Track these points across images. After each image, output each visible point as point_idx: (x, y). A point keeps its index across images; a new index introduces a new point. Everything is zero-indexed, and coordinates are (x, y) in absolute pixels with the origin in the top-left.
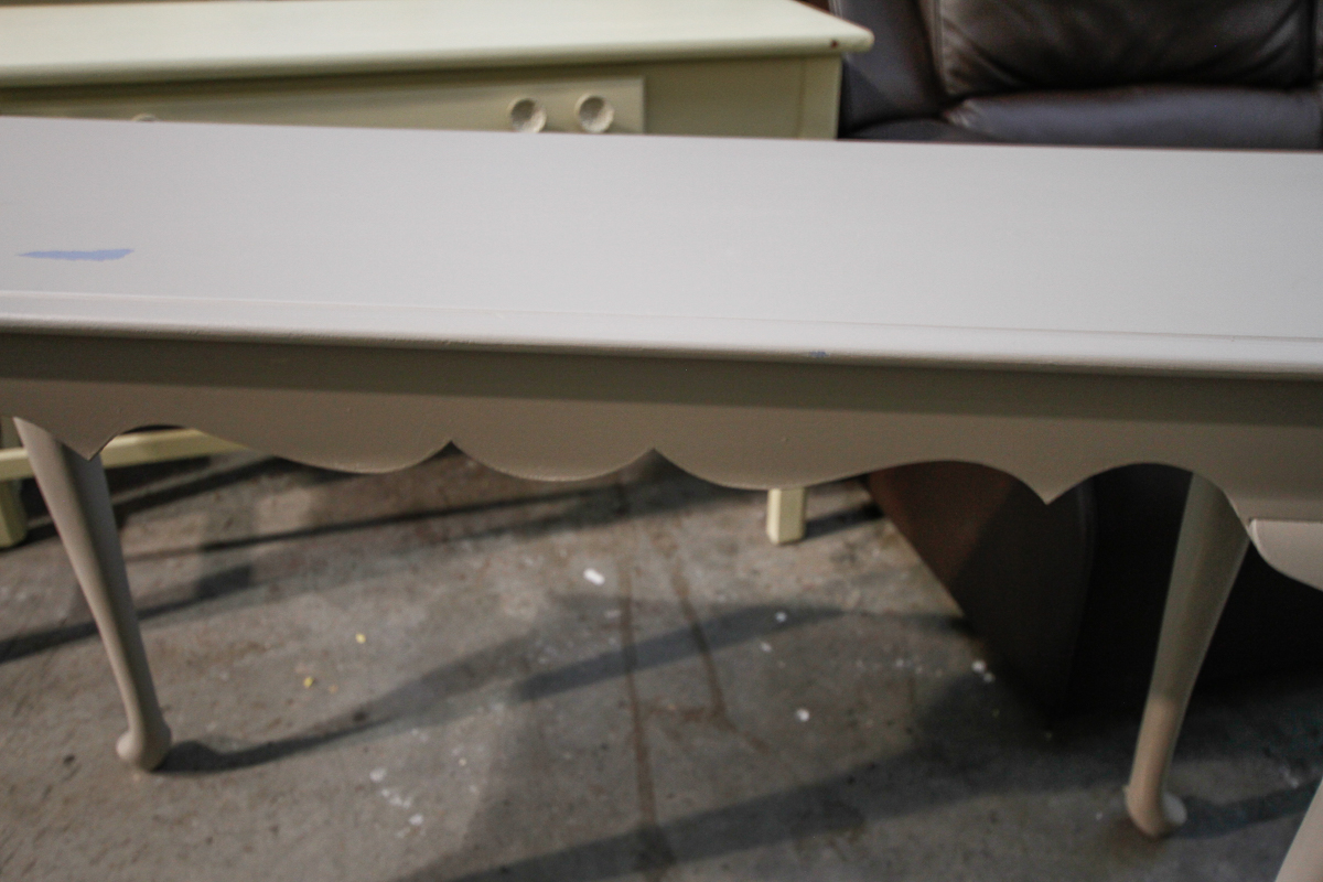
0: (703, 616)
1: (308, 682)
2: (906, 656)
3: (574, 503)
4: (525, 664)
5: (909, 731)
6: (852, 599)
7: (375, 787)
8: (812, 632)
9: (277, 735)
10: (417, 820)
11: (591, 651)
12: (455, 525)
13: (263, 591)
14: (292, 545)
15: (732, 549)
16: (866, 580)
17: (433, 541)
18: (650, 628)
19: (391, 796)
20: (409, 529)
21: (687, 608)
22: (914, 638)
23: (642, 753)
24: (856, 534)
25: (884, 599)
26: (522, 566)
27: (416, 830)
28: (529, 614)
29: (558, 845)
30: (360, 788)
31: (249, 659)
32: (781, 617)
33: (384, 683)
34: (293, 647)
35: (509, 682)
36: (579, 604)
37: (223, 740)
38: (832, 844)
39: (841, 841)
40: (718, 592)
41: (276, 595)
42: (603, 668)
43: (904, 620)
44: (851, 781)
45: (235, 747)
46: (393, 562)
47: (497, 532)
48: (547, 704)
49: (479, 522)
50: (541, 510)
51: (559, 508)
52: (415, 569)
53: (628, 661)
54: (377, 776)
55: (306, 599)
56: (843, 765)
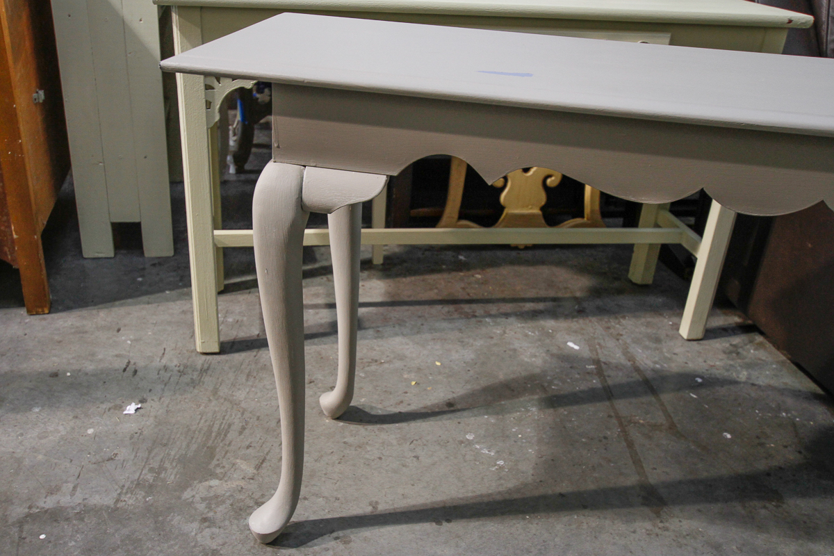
0: (649, 375)
1: (413, 383)
2: (787, 411)
3: (549, 304)
4: (544, 389)
5: (800, 452)
6: (743, 375)
7: (470, 443)
8: (722, 391)
9: (403, 409)
10: (501, 463)
11: (583, 386)
12: (479, 309)
13: (371, 332)
14: (381, 309)
15: (658, 340)
16: (749, 366)
17: (468, 316)
18: (616, 378)
19: (481, 449)
20: (451, 308)
21: (637, 369)
22: (790, 401)
23: (630, 445)
24: (737, 340)
25: (764, 378)
26: (526, 335)
27: (501, 468)
28: (538, 362)
29: (591, 486)
30: (462, 442)
31: (373, 367)
32: (699, 380)
33: (459, 390)
34: (398, 364)
35: (536, 397)
36: (569, 359)
37: (372, 408)
38: (765, 507)
39: (771, 505)
40: (656, 363)
41: (379, 335)
42: (592, 396)
43: (782, 391)
44: (768, 474)
45: (380, 412)
46: (445, 325)
47: (507, 315)
48: (563, 411)
49: (493, 309)
50: (529, 306)
51: (541, 306)
52: (460, 330)
53: (608, 394)
54: (470, 437)
55: (398, 339)
56: (761, 466)
